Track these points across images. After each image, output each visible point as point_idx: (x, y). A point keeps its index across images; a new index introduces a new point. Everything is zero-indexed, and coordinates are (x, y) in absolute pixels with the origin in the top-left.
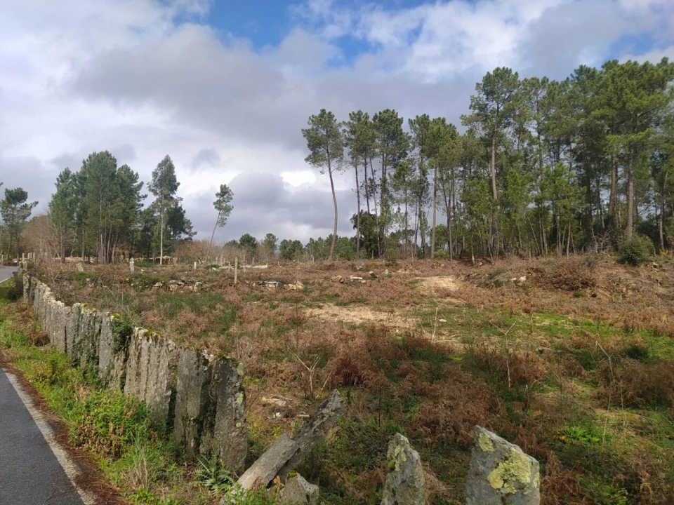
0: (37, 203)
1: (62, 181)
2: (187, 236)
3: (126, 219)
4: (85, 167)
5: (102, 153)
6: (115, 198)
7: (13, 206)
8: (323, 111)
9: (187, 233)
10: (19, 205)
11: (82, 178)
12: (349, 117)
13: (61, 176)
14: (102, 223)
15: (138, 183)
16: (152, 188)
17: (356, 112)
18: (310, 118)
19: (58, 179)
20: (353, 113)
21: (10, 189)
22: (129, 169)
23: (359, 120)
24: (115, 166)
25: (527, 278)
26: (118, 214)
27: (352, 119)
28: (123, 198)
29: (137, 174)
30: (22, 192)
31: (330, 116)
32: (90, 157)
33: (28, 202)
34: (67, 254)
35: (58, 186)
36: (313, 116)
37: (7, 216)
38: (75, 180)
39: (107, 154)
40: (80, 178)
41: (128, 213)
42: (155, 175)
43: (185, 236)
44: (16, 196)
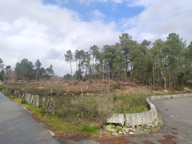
0: (13, 69)
1: (17, 65)
2: (53, 74)
3: (29, 73)
4: (21, 62)
5: (25, 59)
6: (26, 69)
8: (69, 50)
10: (9, 69)
11: (20, 64)
15: (33, 65)
16: (35, 66)
17: (77, 50)
18: (66, 52)
21: (7, 66)
22: (31, 62)
24: (28, 61)
26: (27, 72)
27: (76, 52)
28: (28, 68)
31: (71, 51)
32: (22, 60)
33: (11, 68)
37: (7, 71)
41: (29, 71)
42: (36, 63)
43: (52, 74)
44: (9, 67)
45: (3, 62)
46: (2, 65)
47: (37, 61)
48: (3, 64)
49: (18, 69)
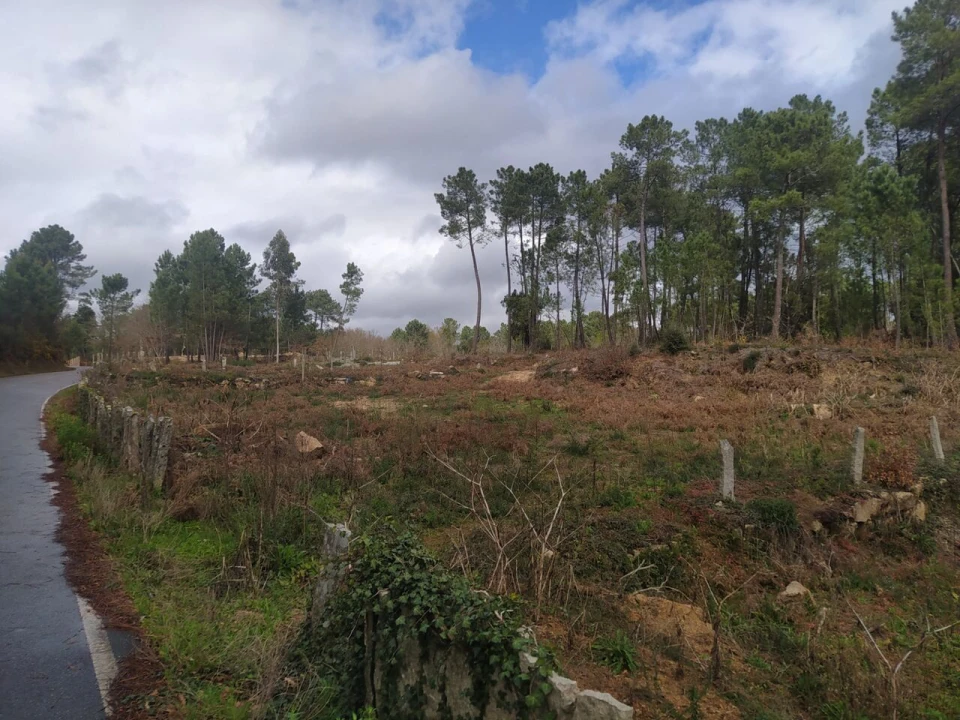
0: (139, 291)
1: (162, 267)
2: (336, 325)
3: (233, 310)
4: (186, 249)
5: (206, 232)
6: (219, 286)
7: (112, 295)
8: (462, 170)
9: (337, 321)
10: (119, 295)
11: (183, 262)
12: (496, 174)
13: (160, 260)
14: (205, 315)
15: (250, 265)
16: (265, 272)
17: (506, 168)
18: (444, 179)
19: (157, 265)
20: (502, 169)
21: (107, 275)
22: (240, 249)
23: (510, 176)
24: (223, 246)
25: (579, 369)
26: (223, 304)
27: (501, 177)
28: (229, 285)
29: (249, 255)
30: (121, 278)
31: (471, 175)
32: (192, 237)
33: (129, 290)
34: (170, 353)
35: (157, 272)
36: (449, 177)
37: (106, 307)
38: (175, 266)
39: (212, 232)
40: (181, 263)
41: (235, 302)
42: (267, 255)
43: (333, 325)
44: (115, 284)
45: (83, 252)
46: (79, 268)
47: (272, 244)
48: (83, 263)
49: (172, 292)
